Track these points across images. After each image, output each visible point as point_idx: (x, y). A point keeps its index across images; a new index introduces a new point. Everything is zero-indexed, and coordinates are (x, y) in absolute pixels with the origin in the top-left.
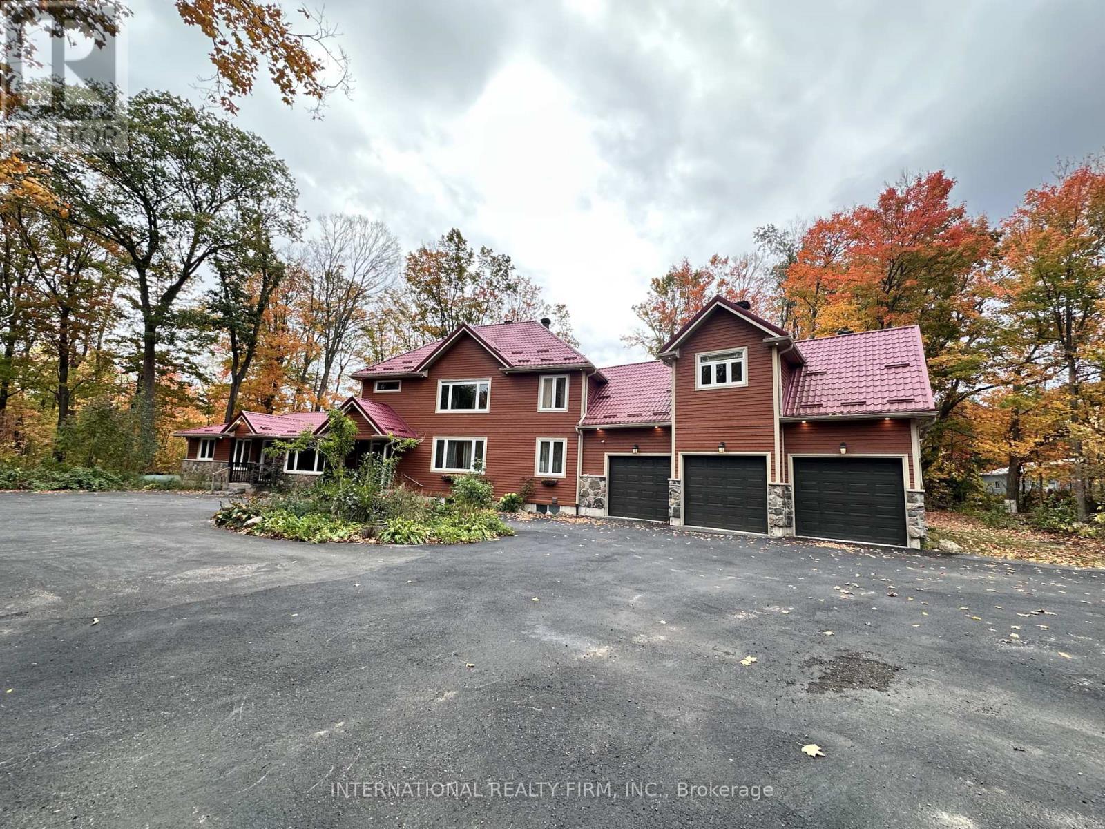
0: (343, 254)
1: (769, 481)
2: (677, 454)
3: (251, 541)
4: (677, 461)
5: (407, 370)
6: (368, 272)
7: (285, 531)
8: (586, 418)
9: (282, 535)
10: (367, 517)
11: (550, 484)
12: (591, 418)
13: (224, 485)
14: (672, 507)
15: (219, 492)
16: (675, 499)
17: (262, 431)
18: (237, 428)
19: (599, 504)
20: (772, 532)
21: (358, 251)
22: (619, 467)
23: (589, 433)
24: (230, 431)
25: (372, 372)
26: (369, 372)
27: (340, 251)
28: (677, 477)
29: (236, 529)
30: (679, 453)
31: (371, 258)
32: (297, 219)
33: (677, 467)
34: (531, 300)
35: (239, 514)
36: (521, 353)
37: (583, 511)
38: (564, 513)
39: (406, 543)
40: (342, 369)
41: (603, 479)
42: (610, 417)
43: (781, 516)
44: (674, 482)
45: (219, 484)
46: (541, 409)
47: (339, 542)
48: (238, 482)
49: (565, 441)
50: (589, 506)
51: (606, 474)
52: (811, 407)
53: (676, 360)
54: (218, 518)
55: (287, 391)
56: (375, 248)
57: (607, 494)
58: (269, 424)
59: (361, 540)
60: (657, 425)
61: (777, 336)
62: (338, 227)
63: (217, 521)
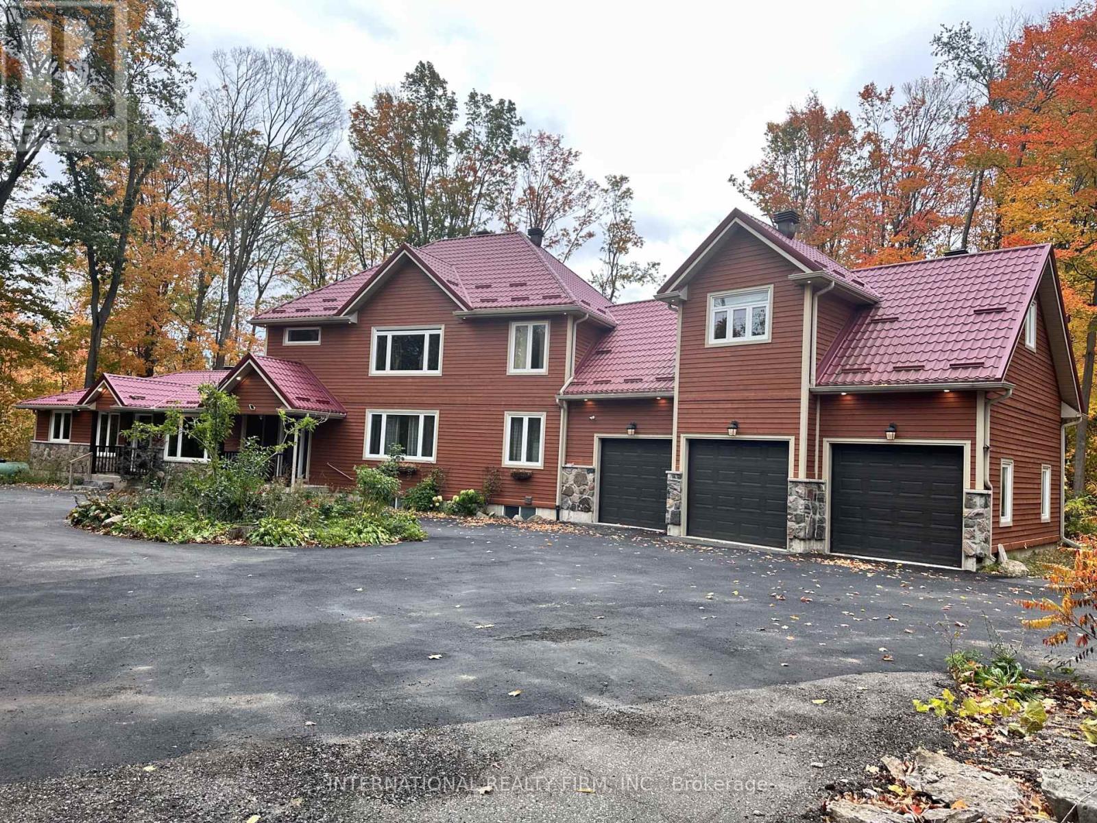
0: (252, 112)
1: (791, 477)
2: (679, 437)
3: (107, 540)
4: (678, 446)
5: (328, 313)
6: (291, 139)
7: (145, 531)
8: (572, 384)
9: (141, 535)
10: (240, 516)
11: (522, 478)
12: (577, 384)
13: (86, 478)
14: (670, 510)
15: (80, 487)
16: (673, 499)
17: (131, 402)
18: (99, 397)
19: (585, 506)
20: (790, 546)
21: (275, 106)
22: (614, 454)
23: (575, 407)
24: (89, 402)
25: (279, 315)
26: (276, 315)
27: (246, 108)
28: (677, 468)
29: (93, 529)
30: (682, 435)
31: (294, 118)
32: (178, 77)
33: (678, 455)
34: (561, 174)
35: (97, 511)
36: (488, 286)
37: (566, 515)
38: (540, 518)
39: (277, 545)
40: (261, 293)
41: (592, 471)
42: (602, 382)
43: (803, 524)
44: (674, 475)
45: (79, 475)
46: (511, 370)
47: (202, 543)
48: (105, 473)
49: (543, 417)
50: (573, 508)
51: (596, 464)
52: (855, 372)
53: (683, 302)
54: (74, 518)
55: (175, 332)
56: (300, 102)
57: (597, 491)
58: (140, 390)
59: (227, 542)
60: (658, 395)
61: (808, 271)
62: (243, 69)
63: (73, 521)
